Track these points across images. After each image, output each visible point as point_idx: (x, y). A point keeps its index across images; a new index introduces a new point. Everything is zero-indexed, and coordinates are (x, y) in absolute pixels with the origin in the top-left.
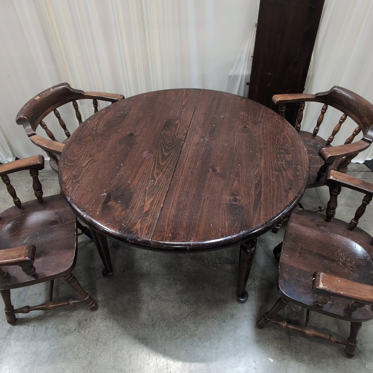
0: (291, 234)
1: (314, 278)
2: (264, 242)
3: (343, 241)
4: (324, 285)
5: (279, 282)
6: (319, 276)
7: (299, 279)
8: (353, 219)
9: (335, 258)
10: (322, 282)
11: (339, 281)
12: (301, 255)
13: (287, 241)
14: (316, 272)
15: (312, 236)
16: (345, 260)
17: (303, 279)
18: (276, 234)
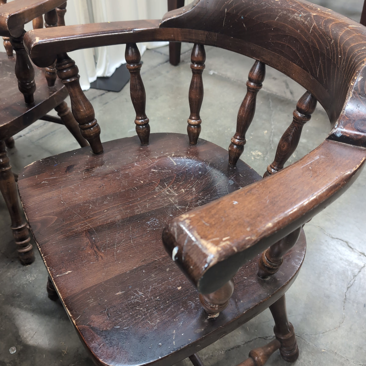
0: (44, 222)
1: (175, 251)
2: (19, 297)
3: (150, 168)
4: (216, 243)
5: (93, 351)
6: (181, 231)
7: (133, 299)
8: (137, 119)
9: (161, 204)
10: (204, 237)
11: (235, 203)
12: (97, 247)
13: (46, 242)
14: (167, 228)
15: (91, 197)
16: (178, 196)
17: (141, 293)
18: (33, 264)
